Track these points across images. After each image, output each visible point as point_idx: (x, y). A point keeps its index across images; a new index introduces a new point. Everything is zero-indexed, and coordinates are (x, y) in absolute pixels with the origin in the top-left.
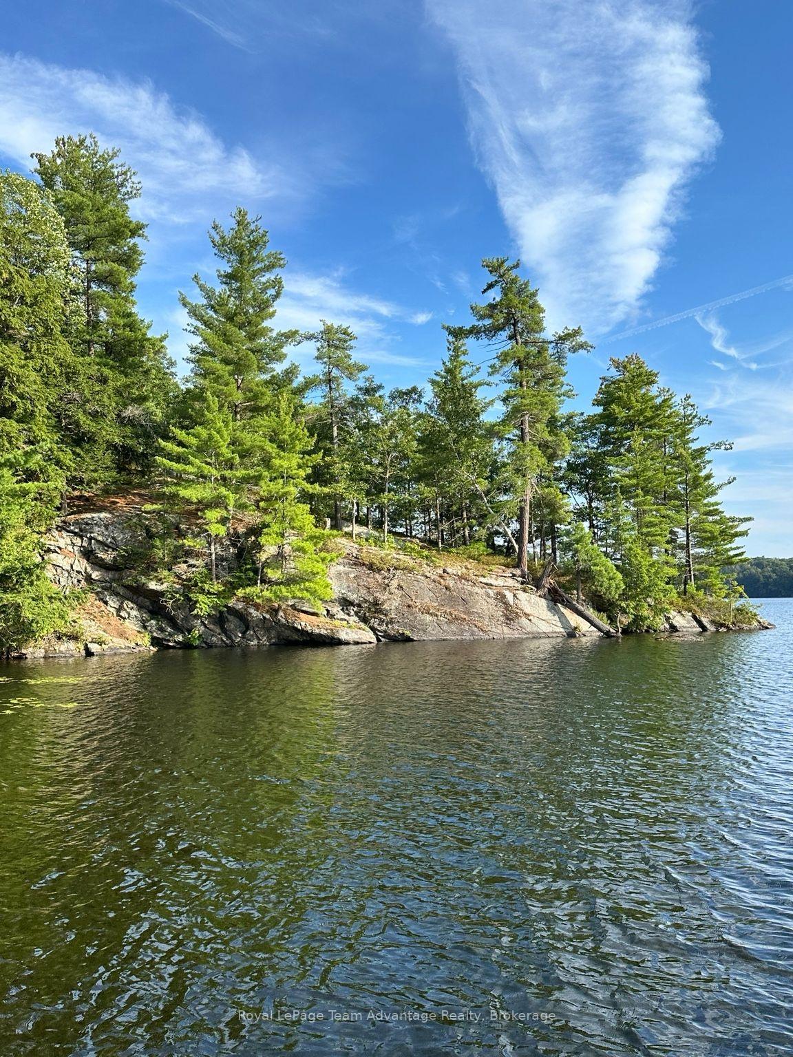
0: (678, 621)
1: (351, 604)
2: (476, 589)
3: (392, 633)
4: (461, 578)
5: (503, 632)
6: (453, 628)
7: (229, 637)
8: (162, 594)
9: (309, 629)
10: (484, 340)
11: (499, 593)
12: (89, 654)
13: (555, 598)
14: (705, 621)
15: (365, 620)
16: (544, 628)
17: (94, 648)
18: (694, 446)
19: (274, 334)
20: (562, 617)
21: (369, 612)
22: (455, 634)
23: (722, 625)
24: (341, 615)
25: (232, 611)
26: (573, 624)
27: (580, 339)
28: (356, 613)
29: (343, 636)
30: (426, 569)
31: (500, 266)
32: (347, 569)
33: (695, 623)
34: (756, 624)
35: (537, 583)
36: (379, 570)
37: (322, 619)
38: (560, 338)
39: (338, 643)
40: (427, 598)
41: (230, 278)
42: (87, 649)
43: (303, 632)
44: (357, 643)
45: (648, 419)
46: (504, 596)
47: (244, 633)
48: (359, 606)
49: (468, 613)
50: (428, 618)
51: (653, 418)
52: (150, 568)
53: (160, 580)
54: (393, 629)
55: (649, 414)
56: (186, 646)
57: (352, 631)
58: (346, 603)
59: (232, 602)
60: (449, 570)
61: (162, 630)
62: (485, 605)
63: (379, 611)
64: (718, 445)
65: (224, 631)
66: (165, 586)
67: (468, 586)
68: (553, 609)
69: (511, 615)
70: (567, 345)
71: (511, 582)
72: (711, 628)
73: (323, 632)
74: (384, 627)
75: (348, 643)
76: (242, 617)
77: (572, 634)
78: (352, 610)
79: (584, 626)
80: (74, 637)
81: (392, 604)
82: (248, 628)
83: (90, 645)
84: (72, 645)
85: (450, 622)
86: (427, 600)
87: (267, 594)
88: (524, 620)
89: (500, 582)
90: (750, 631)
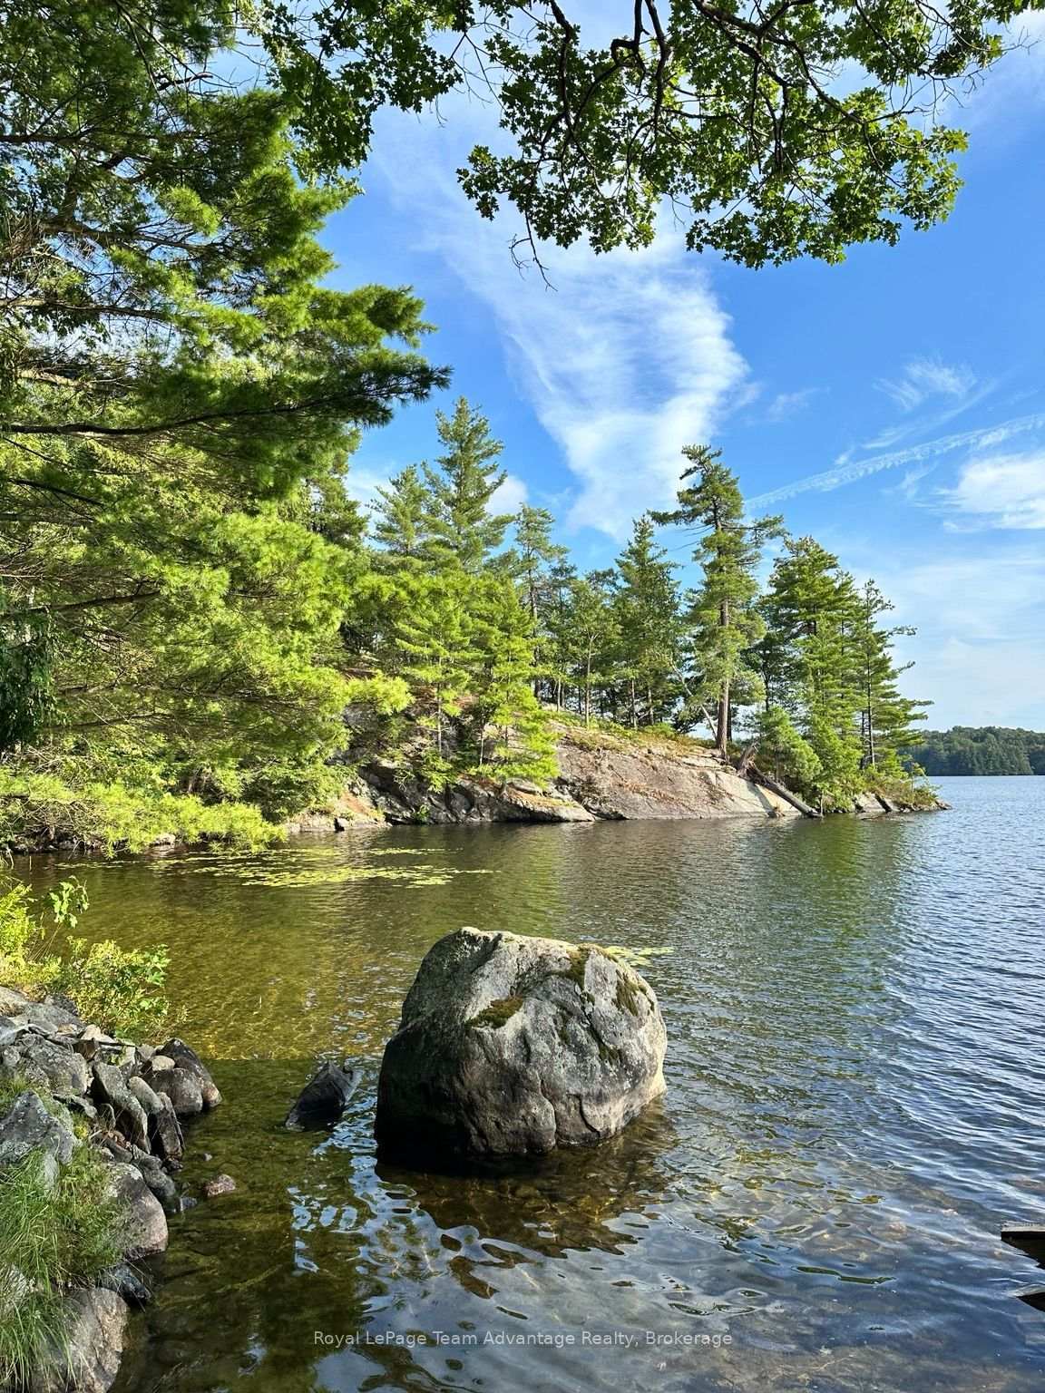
0: (862, 801)
1: (565, 782)
2: (681, 770)
3: (606, 811)
4: (666, 758)
5: (708, 812)
6: (663, 807)
7: (455, 815)
8: (393, 771)
9: (530, 806)
10: (683, 525)
11: (702, 774)
12: (339, 828)
13: (754, 778)
14: (888, 802)
15: (578, 798)
16: (746, 808)
17: (343, 822)
18: (876, 629)
19: (491, 520)
20: (762, 797)
21: (583, 790)
22: (664, 813)
23: (904, 806)
24: (556, 794)
25: (460, 789)
26: (774, 805)
27: (778, 527)
28: (570, 792)
29: (563, 814)
30: (631, 749)
31: (702, 453)
32: (560, 748)
33: (878, 804)
34: (934, 804)
35: (737, 764)
36: (589, 750)
37: (538, 797)
38: (760, 525)
39: (560, 820)
40: (635, 779)
41: (450, 463)
42: (336, 824)
43: (525, 810)
44: (577, 821)
45: (830, 603)
46: (707, 777)
47: (468, 810)
48: (573, 784)
49: (676, 793)
50: (639, 797)
51: (835, 601)
52: (380, 746)
53: (392, 758)
54: (606, 808)
55: (831, 597)
56: (416, 822)
57: (569, 809)
58: (560, 782)
59: (459, 780)
60: (654, 751)
61: (392, 807)
62: (690, 785)
63: (593, 790)
64: (901, 631)
65: (450, 808)
66: (396, 764)
67: (673, 767)
68: (753, 789)
69: (715, 795)
70: (766, 531)
71: (711, 763)
72: (894, 809)
73: (545, 810)
74: (597, 806)
75: (568, 821)
76: (468, 794)
77: (773, 814)
78: (566, 789)
79: (784, 806)
80: (325, 813)
81: (605, 782)
82: (472, 806)
83: (339, 820)
84: (324, 820)
85: (659, 801)
86: (636, 779)
87: (500, 772)
88: (727, 800)
89: (701, 763)
90: (930, 811)
